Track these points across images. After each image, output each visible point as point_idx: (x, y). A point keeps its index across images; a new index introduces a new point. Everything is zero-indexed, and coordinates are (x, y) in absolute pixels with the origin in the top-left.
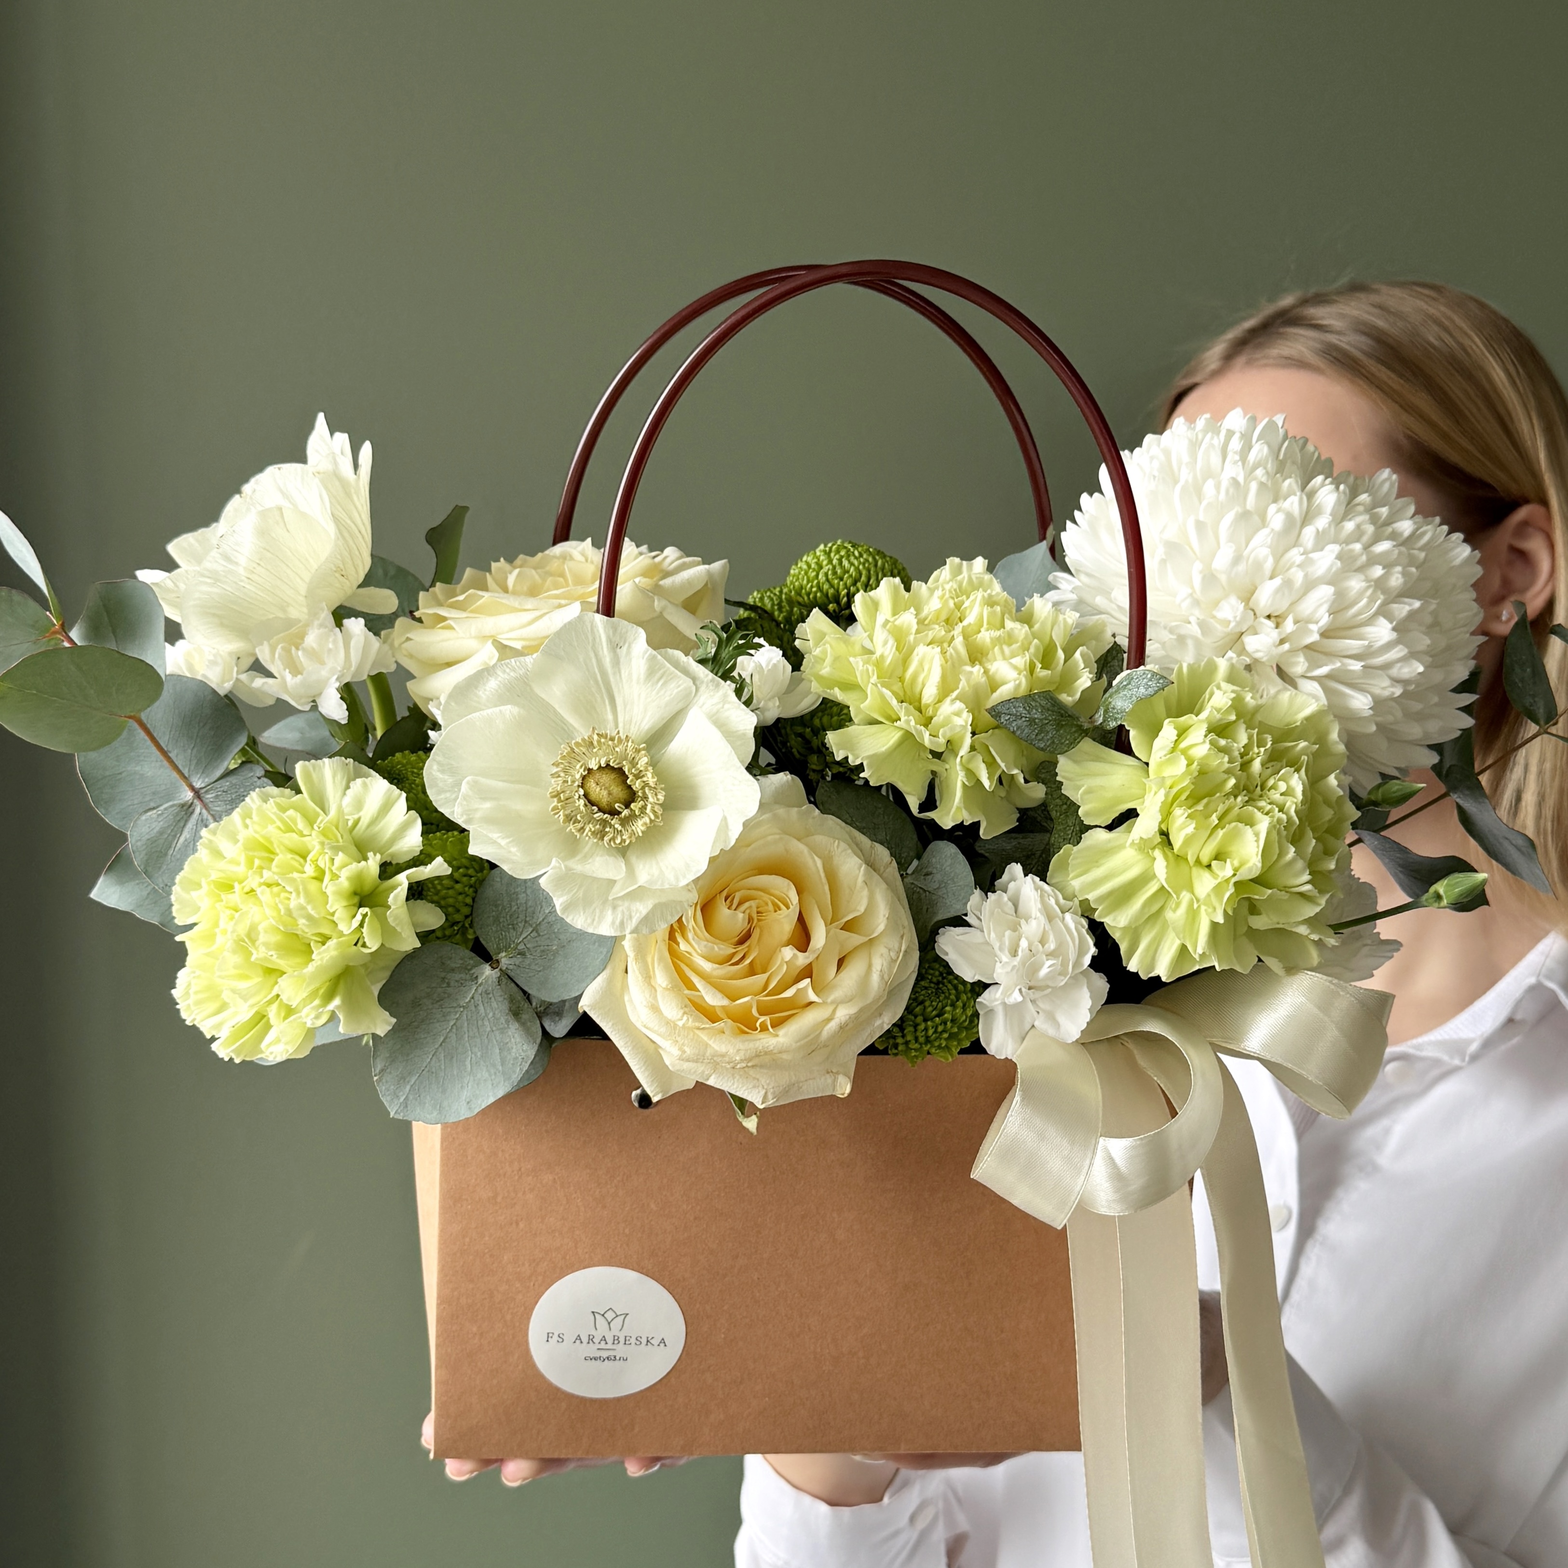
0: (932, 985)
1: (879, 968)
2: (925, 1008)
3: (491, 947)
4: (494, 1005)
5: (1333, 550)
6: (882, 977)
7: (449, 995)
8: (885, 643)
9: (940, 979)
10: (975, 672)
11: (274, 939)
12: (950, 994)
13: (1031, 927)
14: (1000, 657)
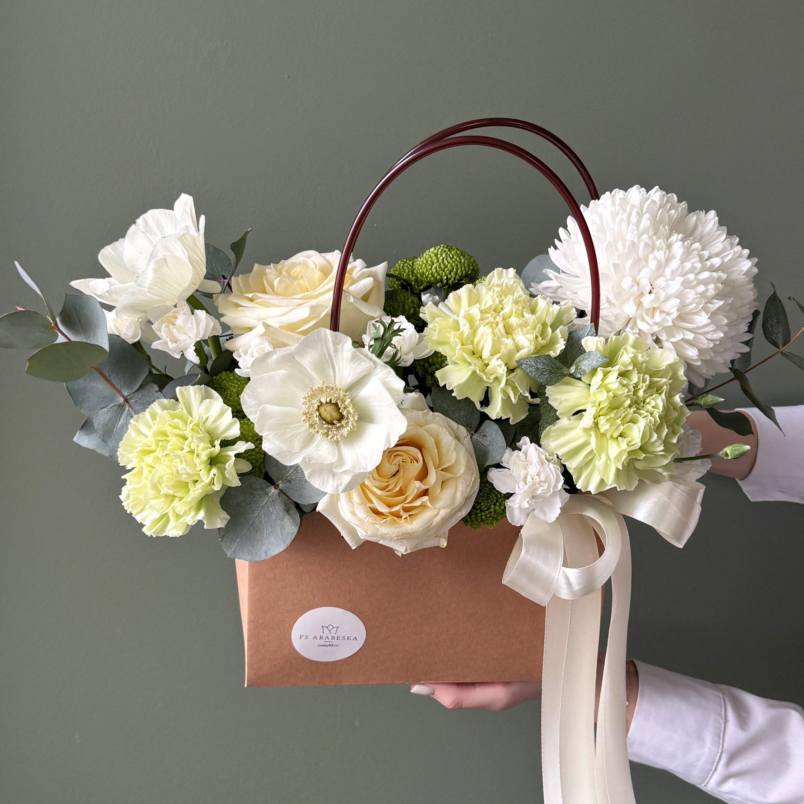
0: (485, 495)
1: (461, 489)
2: (481, 506)
3: (274, 478)
4: (277, 507)
5: (680, 279)
6: (462, 494)
7: (255, 501)
8: (465, 325)
9: (489, 492)
10: (508, 342)
11: (170, 483)
12: (493, 499)
13: (533, 469)
14: (521, 333)
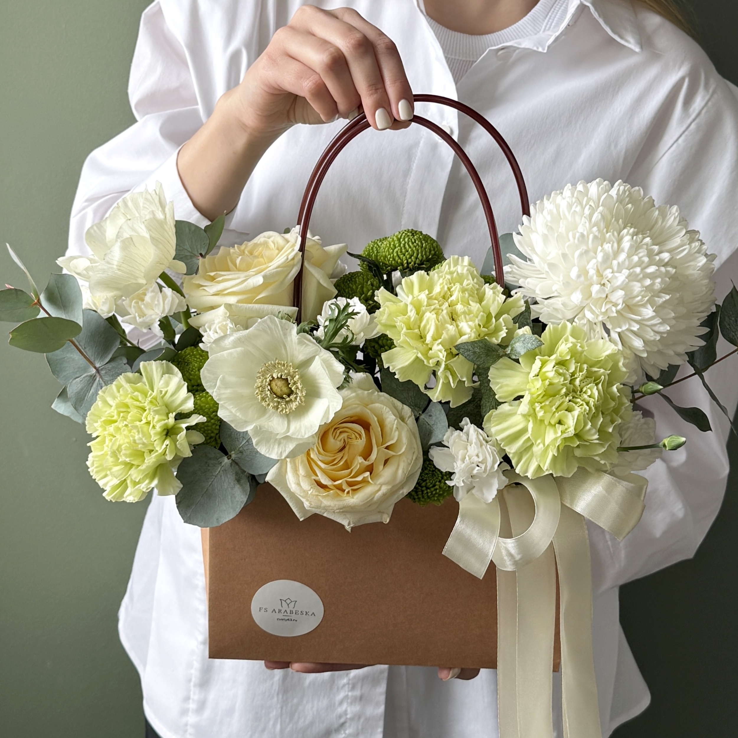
1: (402, 467)
3: (228, 448)
4: (229, 476)
5: (626, 272)
6: (403, 472)
7: (209, 470)
8: (411, 310)
10: (451, 328)
11: (128, 452)
12: (438, 476)
13: (473, 450)
14: (464, 320)
